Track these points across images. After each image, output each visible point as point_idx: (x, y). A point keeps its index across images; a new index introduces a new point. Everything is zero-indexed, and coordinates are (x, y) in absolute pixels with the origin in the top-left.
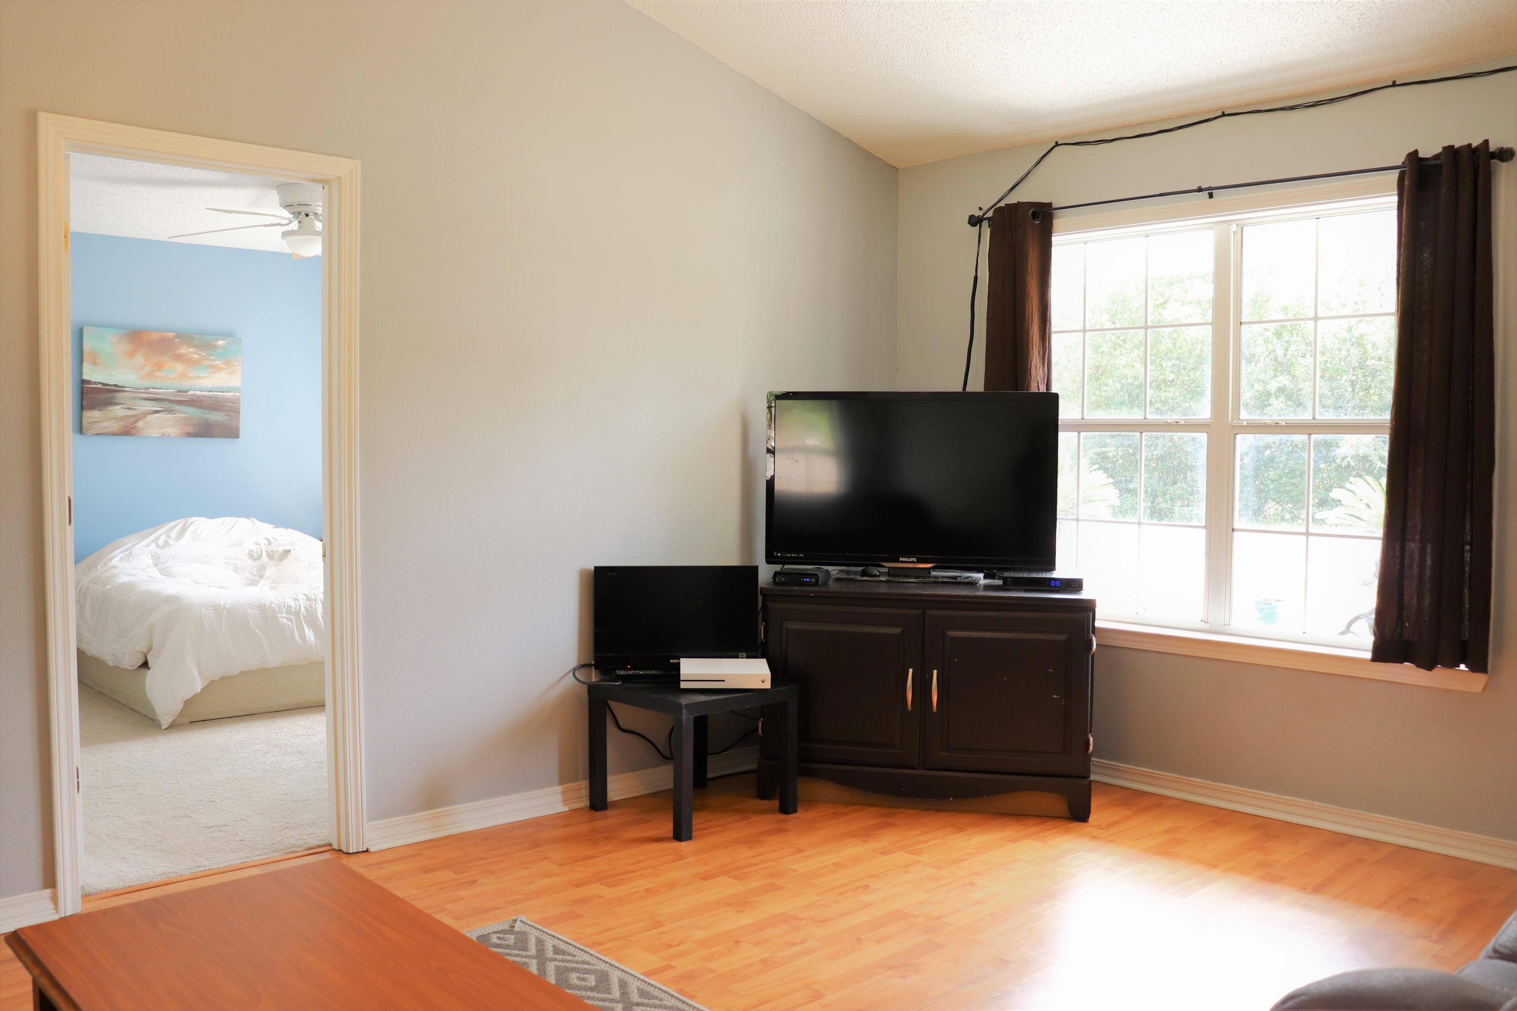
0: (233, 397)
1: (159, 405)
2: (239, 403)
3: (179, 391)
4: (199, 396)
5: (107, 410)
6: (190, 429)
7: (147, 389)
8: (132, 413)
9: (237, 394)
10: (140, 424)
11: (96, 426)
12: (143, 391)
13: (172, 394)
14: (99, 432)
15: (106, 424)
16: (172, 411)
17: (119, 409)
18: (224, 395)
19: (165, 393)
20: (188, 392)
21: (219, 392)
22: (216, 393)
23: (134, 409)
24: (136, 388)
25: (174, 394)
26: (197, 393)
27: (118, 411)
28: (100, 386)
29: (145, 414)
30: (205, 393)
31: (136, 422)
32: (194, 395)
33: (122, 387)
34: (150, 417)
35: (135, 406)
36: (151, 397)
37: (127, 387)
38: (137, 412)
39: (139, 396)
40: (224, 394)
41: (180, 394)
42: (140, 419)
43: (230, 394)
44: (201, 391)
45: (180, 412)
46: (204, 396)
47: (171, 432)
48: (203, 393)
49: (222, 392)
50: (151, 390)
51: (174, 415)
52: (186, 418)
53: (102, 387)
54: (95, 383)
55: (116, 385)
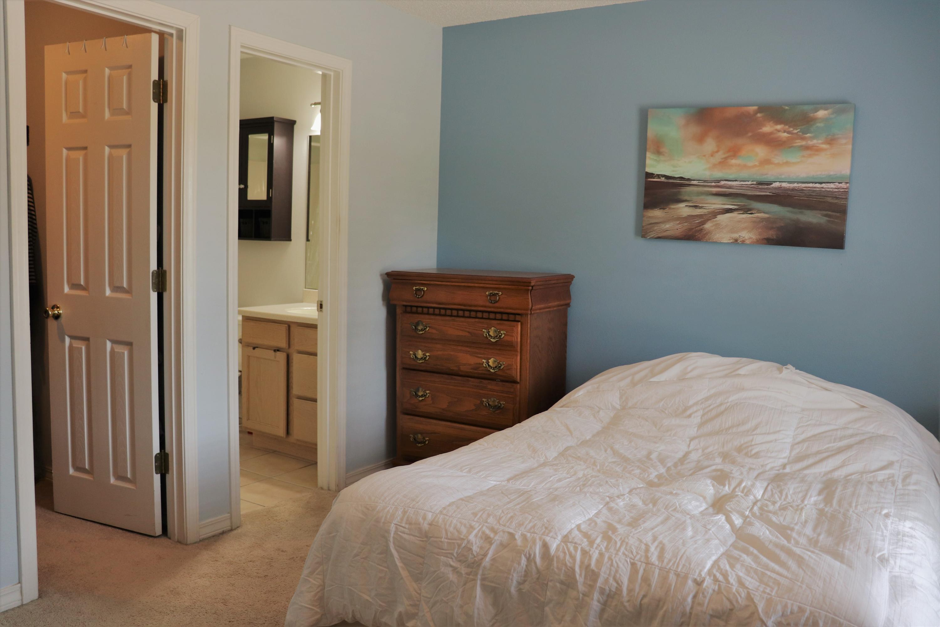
0: (836, 190)
1: (733, 202)
2: (846, 199)
3: (760, 183)
4: (788, 189)
5: (670, 208)
6: (771, 234)
7: (719, 181)
8: (698, 212)
9: (843, 185)
10: (708, 226)
11: (656, 228)
12: (713, 184)
13: (749, 187)
14: (660, 235)
15: (667, 226)
16: (750, 210)
17: (683, 207)
18: (822, 188)
19: (742, 186)
20: (772, 184)
21: (816, 183)
22: (811, 185)
23: (701, 208)
24: (705, 181)
25: (752, 187)
26: (784, 185)
27: (683, 209)
28: (663, 179)
29: (715, 214)
30: (796, 185)
31: (703, 223)
32: (780, 188)
33: (689, 180)
34: (720, 218)
35: (702, 203)
36: (722, 191)
37: (694, 180)
38: (706, 211)
39: (708, 191)
40: (823, 185)
41: (760, 187)
42: (708, 220)
43: (832, 186)
44: (790, 182)
45: (759, 211)
46: (793, 190)
47: (746, 238)
48: (792, 186)
49: (821, 183)
50: (723, 183)
51: (750, 215)
52: (767, 220)
53: (666, 181)
54: (659, 176)
55: (681, 178)
